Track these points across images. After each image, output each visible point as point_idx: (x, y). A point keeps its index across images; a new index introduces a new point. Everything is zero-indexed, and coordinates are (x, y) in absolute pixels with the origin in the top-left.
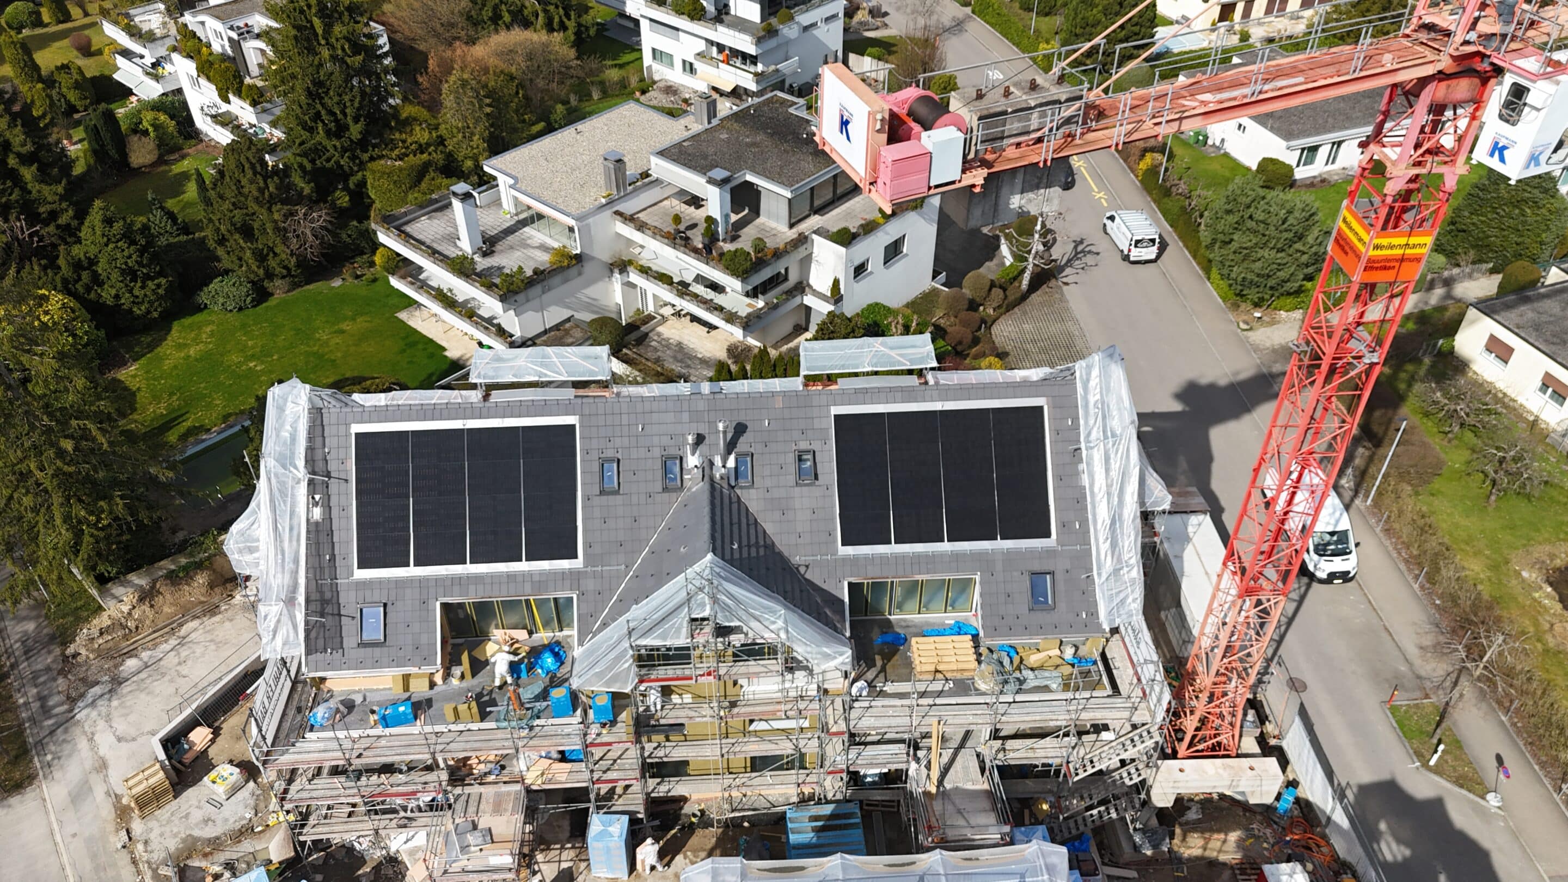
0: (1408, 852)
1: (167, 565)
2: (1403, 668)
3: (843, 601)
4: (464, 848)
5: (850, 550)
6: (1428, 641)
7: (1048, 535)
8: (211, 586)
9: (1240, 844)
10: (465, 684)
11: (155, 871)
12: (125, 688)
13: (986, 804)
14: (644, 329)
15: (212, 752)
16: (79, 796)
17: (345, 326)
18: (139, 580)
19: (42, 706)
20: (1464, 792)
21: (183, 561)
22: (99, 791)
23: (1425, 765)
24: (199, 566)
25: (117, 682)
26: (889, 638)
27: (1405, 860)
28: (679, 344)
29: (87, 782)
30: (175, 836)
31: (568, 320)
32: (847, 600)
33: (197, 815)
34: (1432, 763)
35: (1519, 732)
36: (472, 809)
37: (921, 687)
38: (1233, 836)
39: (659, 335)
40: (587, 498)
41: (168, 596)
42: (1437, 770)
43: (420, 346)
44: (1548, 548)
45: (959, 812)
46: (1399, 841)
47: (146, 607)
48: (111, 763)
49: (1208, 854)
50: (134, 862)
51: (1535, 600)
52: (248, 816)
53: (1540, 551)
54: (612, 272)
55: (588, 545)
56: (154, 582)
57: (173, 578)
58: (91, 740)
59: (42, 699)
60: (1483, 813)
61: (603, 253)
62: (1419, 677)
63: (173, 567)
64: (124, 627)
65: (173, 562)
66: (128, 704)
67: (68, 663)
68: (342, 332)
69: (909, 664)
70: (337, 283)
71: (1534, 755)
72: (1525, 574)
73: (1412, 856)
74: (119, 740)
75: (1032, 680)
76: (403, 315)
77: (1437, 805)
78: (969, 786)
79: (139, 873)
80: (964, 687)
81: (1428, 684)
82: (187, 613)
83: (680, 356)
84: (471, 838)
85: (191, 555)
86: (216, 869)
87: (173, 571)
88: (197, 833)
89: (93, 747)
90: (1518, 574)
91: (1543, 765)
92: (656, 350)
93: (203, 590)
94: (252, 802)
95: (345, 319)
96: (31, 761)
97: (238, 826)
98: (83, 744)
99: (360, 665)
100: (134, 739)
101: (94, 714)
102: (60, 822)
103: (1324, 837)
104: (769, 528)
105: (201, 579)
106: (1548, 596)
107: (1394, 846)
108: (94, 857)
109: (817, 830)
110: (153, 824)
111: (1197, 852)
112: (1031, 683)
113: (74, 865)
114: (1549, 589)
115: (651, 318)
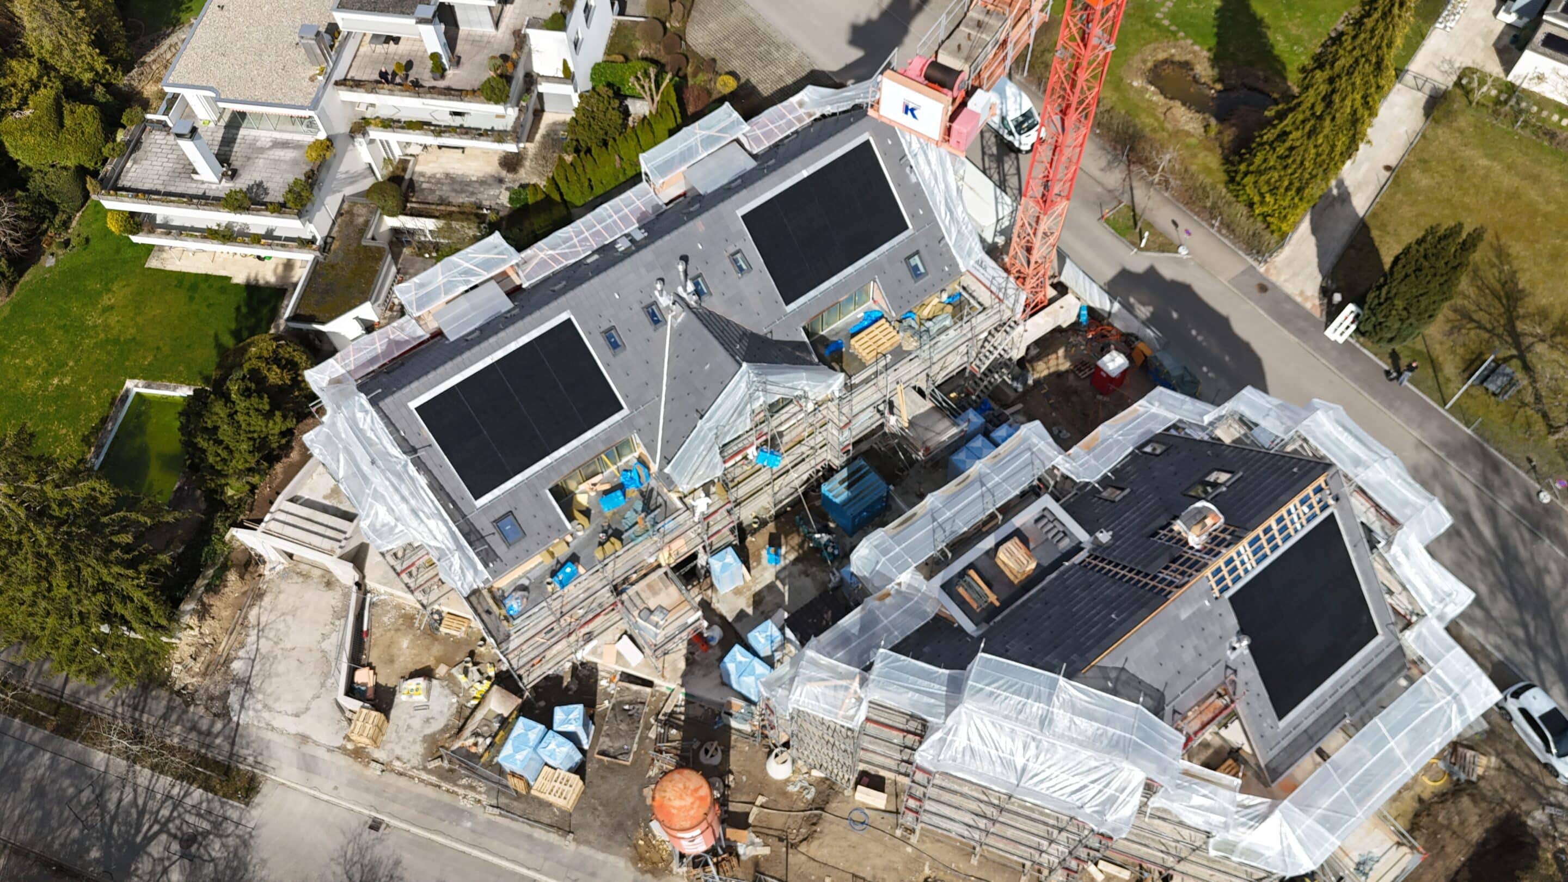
0: (1151, 309)
1: (201, 583)
2: (1099, 190)
3: (804, 343)
4: (656, 625)
5: (793, 306)
6: (1103, 163)
7: (906, 228)
8: (242, 577)
9: (1066, 356)
10: (588, 532)
11: (425, 769)
12: (255, 683)
13: (938, 416)
14: (407, 177)
15: (382, 681)
16: (308, 765)
17: (107, 300)
18: (188, 606)
19: (200, 733)
20: (1166, 254)
21: (211, 572)
22: (322, 753)
23: (1140, 249)
24: (225, 568)
25: (245, 683)
26: (832, 348)
27: (1152, 314)
28: (447, 175)
29: (304, 755)
30: (415, 742)
31: (343, 201)
32: (806, 340)
33: (417, 723)
34: (1143, 245)
35: (1178, 200)
36: (638, 602)
37: (874, 369)
38: (1061, 352)
39: (422, 175)
40: (607, 365)
41: (218, 603)
42: (1147, 249)
43: (203, 286)
44: (1138, 57)
45: (926, 429)
46: (1144, 304)
47: (209, 621)
48: (308, 732)
49: (1052, 370)
50: (401, 774)
51: (1149, 101)
52: (455, 700)
53: (1136, 62)
54: (353, 138)
55: (626, 397)
56: (200, 600)
57: (214, 588)
58: (273, 729)
59: (194, 728)
60: (1181, 262)
61: (342, 128)
62: (1110, 191)
63: (206, 582)
64: (206, 645)
65: (204, 578)
66: (269, 691)
67: (187, 697)
68: (111, 308)
69: (855, 357)
70: (49, 262)
71: (1192, 210)
72: (1135, 84)
73: (1155, 309)
74: (297, 715)
75: (933, 327)
76: (153, 263)
77: (1152, 271)
78: (922, 410)
79: (412, 778)
80: (899, 354)
81: (1117, 194)
82: (242, 607)
83: (457, 187)
84: (654, 618)
85: (214, 564)
86: (472, 741)
87: (208, 584)
88: (428, 731)
89: (282, 732)
90: (1130, 84)
91: (1198, 214)
92: (432, 191)
93: (239, 584)
94: (447, 691)
95: (99, 294)
96: (238, 770)
97: (453, 710)
98: (269, 735)
99: (518, 560)
100: (307, 709)
101: (251, 713)
102: (314, 788)
103: (1109, 324)
104: (736, 319)
105: (232, 576)
106: (1154, 93)
107: (1142, 308)
108: (367, 790)
109: (848, 488)
110: (389, 746)
111: (1046, 373)
112: (934, 330)
113: (357, 803)
114: (1153, 88)
115: (404, 164)
